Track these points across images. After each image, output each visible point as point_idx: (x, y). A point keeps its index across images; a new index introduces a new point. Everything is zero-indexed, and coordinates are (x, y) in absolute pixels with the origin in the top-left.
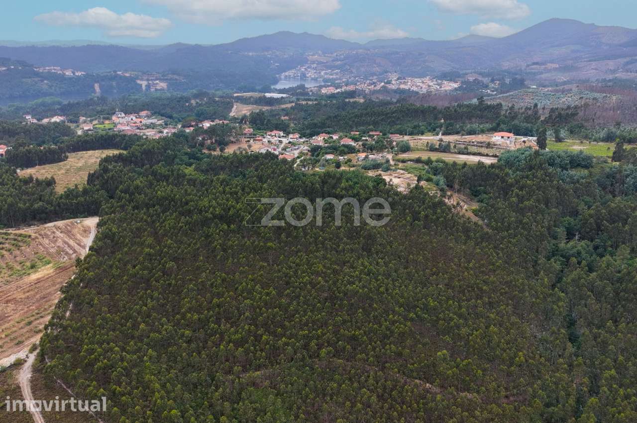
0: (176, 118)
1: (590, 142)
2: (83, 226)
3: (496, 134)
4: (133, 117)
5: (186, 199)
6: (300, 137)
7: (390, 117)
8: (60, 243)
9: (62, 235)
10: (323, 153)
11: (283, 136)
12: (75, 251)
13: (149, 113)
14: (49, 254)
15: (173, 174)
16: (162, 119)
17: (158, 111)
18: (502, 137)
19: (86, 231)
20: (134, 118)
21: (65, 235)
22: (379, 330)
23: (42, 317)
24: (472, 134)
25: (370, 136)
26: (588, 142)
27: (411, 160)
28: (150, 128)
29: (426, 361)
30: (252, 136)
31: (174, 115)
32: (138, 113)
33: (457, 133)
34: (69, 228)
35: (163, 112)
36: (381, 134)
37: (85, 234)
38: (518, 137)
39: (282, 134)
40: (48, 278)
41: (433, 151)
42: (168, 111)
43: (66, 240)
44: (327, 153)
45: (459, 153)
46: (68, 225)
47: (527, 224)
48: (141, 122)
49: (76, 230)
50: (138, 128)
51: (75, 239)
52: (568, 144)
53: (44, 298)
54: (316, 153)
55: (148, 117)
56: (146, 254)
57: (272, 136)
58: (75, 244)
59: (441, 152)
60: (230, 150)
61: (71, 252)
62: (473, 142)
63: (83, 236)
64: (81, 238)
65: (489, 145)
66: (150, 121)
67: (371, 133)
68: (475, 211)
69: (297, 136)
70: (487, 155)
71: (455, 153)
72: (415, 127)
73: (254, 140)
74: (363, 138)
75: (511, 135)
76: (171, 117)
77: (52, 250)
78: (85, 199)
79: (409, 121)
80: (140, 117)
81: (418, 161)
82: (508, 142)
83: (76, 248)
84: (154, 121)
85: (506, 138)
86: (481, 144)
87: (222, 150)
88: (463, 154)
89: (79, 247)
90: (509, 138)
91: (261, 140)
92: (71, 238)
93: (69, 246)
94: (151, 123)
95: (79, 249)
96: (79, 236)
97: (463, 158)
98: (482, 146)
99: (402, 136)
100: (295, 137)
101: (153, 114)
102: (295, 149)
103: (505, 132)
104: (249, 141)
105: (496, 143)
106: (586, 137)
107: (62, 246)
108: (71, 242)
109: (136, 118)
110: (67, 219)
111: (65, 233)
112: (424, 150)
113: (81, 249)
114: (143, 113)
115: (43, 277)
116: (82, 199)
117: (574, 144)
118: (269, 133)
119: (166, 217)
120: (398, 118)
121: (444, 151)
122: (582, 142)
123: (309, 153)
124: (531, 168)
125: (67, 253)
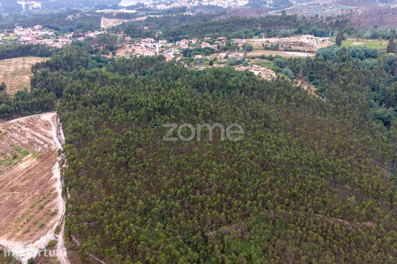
0: (62, 30)
1: (363, 40)
2: (42, 121)
3: (303, 36)
4: (29, 29)
5: (124, 97)
6: (168, 43)
7: (227, 26)
8: (29, 136)
9: (27, 129)
10: (193, 54)
11: (154, 42)
12: (46, 143)
13: (41, 27)
14: (24, 145)
15: (97, 76)
16: (52, 31)
17: (47, 25)
18: (308, 38)
19: (47, 125)
20: (31, 31)
21: (31, 129)
22: (307, 187)
23: (49, 201)
24: (286, 37)
25: (219, 40)
26: (362, 40)
27: (257, 57)
28: (46, 38)
29: (334, 204)
30: (132, 43)
31: (60, 28)
32: (32, 27)
33: (275, 36)
34: (31, 123)
35: (51, 25)
36: (226, 38)
37: (48, 128)
38: (316, 38)
39: (153, 40)
40: (35, 167)
41: (267, 50)
42: (55, 25)
43: (32, 133)
44: (196, 54)
45: (285, 50)
46: (29, 121)
47: (355, 99)
48: (37, 34)
49: (39, 125)
50: (38, 39)
51: (41, 132)
52: (349, 41)
53: (42, 184)
54: (188, 55)
55: (41, 30)
56: (117, 143)
57: (146, 42)
58: (42, 136)
59: (273, 50)
60: (121, 54)
61: (42, 143)
62: (290, 42)
63: (47, 130)
64: (46, 131)
65: (301, 44)
66: (43, 33)
67: (219, 38)
68: (316, 92)
69: (165, 41)
70: (304, 51)
71: (282, 50)
72: (246, 33)
73: (134, 45)
74: (216, 42)
75: (313, 36)
76: (57, 29)
77: (24, 142)
78: (38, 100)
79: (240, 28)
80: (35, 30)
81: (263, 57)
82: (312, 41)
83: (45, 140)
84: (47, 32)
85: (310, 39)
86: (295, 44)
87: (114, 54)
88: (288, 51)
89: (46, 138)
90: (312, 38)
91: (140, 45)
92: (37, 131)
93: (38, 138)
94: (45, 34)
95: (48, 140)
96: (43, 129)
97: (290, 54)
98: (297, 45)
99: (241, 40)
100: (164, 42)
101: (44, 27)
102: (169, 52)
103: (308, 34)
104: (131, 46)
105: (305, 43)
106: (359, 36)
107: (33, 139)
108: (38, 134)
109: (32, 30)
110: (26, 116)
111: (29, 127)
112: (261, 49)
113: (50, 140)
114: (37, 27)
115: (30, 166)
116: (36, 100)
117: (353, 41)
118: (143, 40)
119: (114, 111)
120: (233, 27)
121: (275, 50)
122: (358, 40)
123: (182, 54)
124: (343, 60)
125: (39, 144)
